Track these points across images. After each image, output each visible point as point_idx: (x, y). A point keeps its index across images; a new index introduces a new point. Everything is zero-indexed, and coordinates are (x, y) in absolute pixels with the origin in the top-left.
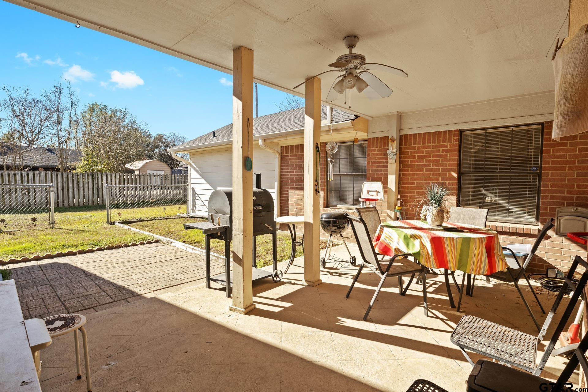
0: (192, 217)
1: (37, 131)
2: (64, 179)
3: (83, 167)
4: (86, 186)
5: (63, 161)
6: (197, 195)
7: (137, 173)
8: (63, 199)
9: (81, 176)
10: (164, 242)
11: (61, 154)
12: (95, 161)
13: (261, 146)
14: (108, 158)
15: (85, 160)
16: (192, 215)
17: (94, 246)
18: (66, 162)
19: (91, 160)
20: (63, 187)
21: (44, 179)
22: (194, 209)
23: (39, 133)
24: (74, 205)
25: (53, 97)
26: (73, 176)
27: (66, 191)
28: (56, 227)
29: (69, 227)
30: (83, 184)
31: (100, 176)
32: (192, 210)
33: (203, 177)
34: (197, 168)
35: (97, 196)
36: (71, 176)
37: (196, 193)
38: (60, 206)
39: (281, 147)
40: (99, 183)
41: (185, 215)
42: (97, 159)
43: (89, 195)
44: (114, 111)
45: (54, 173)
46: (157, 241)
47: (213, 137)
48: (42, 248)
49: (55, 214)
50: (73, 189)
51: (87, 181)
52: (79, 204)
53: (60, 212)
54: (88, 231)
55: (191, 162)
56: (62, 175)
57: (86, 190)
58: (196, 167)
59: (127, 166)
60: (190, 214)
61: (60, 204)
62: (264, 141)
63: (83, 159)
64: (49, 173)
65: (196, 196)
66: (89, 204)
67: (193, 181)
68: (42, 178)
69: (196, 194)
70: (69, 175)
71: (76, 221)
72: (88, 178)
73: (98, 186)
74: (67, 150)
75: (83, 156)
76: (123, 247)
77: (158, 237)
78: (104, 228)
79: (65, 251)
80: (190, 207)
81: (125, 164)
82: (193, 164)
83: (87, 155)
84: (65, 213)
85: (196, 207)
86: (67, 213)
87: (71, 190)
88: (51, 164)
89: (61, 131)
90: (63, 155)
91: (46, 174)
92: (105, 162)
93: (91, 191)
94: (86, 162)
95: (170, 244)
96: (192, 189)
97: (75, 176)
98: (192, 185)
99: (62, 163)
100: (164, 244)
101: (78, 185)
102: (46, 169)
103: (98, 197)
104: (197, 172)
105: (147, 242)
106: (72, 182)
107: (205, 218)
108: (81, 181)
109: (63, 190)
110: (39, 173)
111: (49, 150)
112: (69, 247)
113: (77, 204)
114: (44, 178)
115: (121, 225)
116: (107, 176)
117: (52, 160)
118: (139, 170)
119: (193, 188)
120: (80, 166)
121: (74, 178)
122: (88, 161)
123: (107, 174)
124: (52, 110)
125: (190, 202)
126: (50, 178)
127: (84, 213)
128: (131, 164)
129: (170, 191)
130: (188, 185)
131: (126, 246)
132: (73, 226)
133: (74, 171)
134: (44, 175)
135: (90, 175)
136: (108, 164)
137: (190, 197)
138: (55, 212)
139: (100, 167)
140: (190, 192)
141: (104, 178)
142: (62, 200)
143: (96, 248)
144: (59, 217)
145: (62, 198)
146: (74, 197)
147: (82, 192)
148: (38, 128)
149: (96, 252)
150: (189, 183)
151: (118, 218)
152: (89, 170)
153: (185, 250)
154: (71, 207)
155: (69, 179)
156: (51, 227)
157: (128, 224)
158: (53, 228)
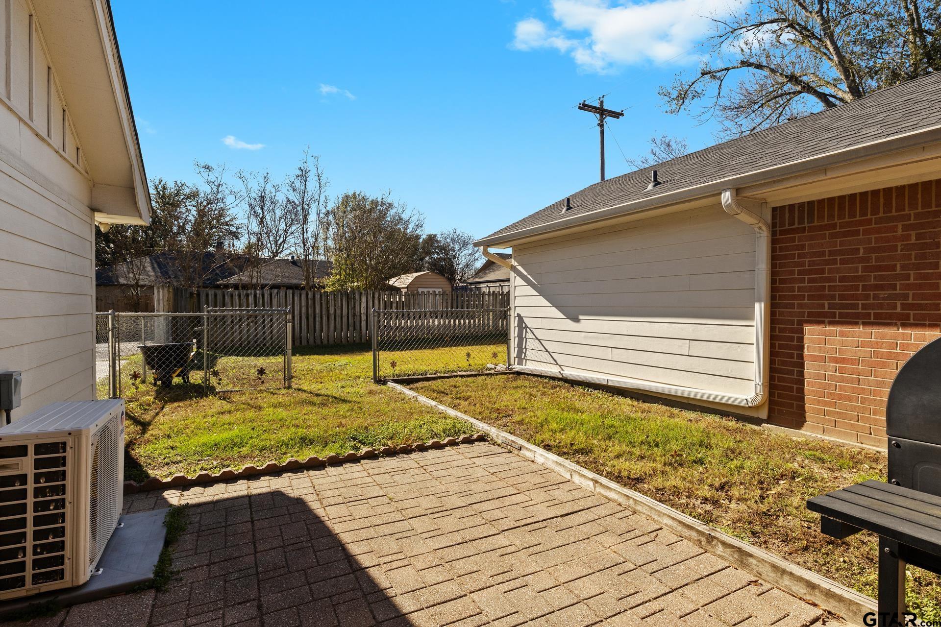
0: (519, 373)
1: (281, 240)
2: (310, 302)
3: (333, 284)
4: (338, 312)
5: (309, 275)
6: (528, 330)
7: (404, 291)
8: (308, 332)
9: (331, 297)
10: (500, 442)
11: (306, 265)
12: (349, 274)
13: (729, 206)
14: (367, 270)
15: (337, 274)
16: (517, 368)
17: (358, 445)
18: (313, 277)
19: (344, 273)
20: (307, 314)
21: (284, 302)
22: (521, 356)
23: (284, 241)
24: (322, 342)
25: (298, 184)
26: (321, 296)
27: (311, 320)
28: (294, 386)
29: (313, 386)
30: (335, 310)
31: (357, 297)
32: (517, 359)
33: (542, 293)
34: (529, 276)
35: (353, 329)
36: (319, 296)
37: (526, 325)
38: (303, 344)
39: (774, 209)
40: (356, 307)
41: (501, 367)
42: (352, 271)
43: (342, 327)
44: (374, 203)
45: (297, 292)
46: (482, 438)
47: (567, 210)
48: (263, 443)
49: (293, 358)
50: (321, 318)
51: (340, 305)
52: (328, 341)
53: (302, 354)
54: (344, 401)
55: (516, 264)
56: (307, 295)
57: (338, 319)
58: (526, 273)
59: (391, 282)
60: (513, 367)
61: (303, 341)
62: (737, 195)
63: (333, 271)
64: (290, 292)
65: (526, 332)
66: (341, 341)
67: (519, 302)
68: (281, 300)
69: (526, 327)
70: (316, 296)
71: (325, 374)
72: (342, 300)
73: (354, 314)
74: (314, 262)
75: (333, 268)
76: (415, 451)
77: (482, 427)
78: (371, 392)
79: (305, 456)
80: (514, 353)
81: (388, 279)
82: (520, 268)
83: (339, 266)
84: (310, 357)
85: (525, 354)
86: (312, 357)
87: (318, 319)
88: (294, 281)
89: (307, 232)
90: (309, 268)
91: (286, 294)
92: (362, 276)
93: (345, 319)
94: (338, 277)
95: (516, 452)
96: (517, 318)
97: (323, 297)
98: (518, 310)
99: (307, 278)
100: (500, 450)
101: (328, 311)
102: (289, 287)
103: (355, 329)
104: (530, 283)
105: (461, 438)
106: (319, 306)
107: (546, 377)
108: (332, 303)
109: (307, 318)
110: (277, 293)
111: (294, 263)
112: (311, 444)
113: (325, 342)
114: (284, 300)
115: (399, 387)
116: (367, 298)
117: (296, 277)
118: (407, 288)
119: (519, 315)
120: (329, 283)
121: (323, 301)
122: (340, 275)
123: (367, 293)
124: (297, 202)
125: (514, 343)
126: (291, 300)
127: (335, 357)
128: (397, 278)
129: (455, 321)
130: (510, 309)
131: (422, 449)
132: (320, 386)
133: (323, 291)
134: (284, 296)
135: (344, 296)
136: (366, 278)
137: (513, 333)
138: (294, 354)
139: (356, 284)
140: (514, 323)
141: (364, 300)
142: (306, 334)
143: (364, 450)
144: (300, 363)
145: (306, 331)
146: (322, 331)
147: (333, 322)
148: (282, 236)
149: (362, 461)
150: (512, 305)
151: (392, 372)
152: (342, 288)
153: (569, 477)
154: (318, 345)
155: (316, 302)
156: (287, 385)
157: (408, 384)
158: (289, 387)
